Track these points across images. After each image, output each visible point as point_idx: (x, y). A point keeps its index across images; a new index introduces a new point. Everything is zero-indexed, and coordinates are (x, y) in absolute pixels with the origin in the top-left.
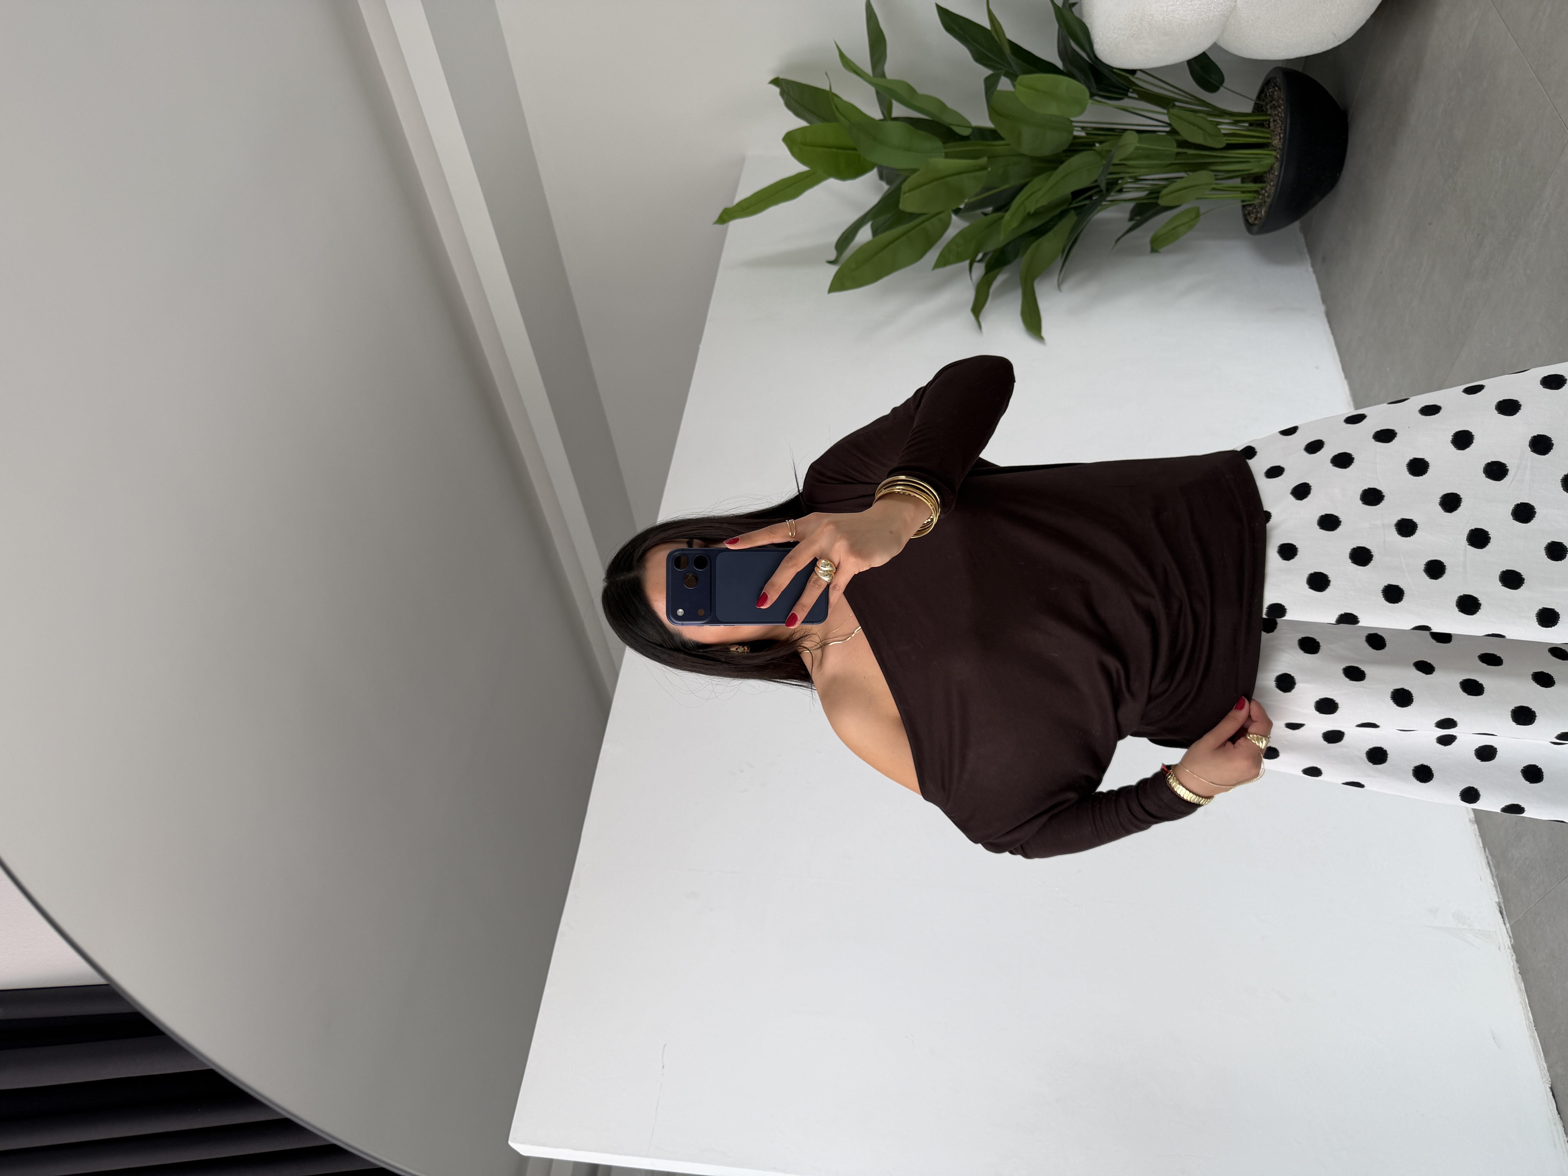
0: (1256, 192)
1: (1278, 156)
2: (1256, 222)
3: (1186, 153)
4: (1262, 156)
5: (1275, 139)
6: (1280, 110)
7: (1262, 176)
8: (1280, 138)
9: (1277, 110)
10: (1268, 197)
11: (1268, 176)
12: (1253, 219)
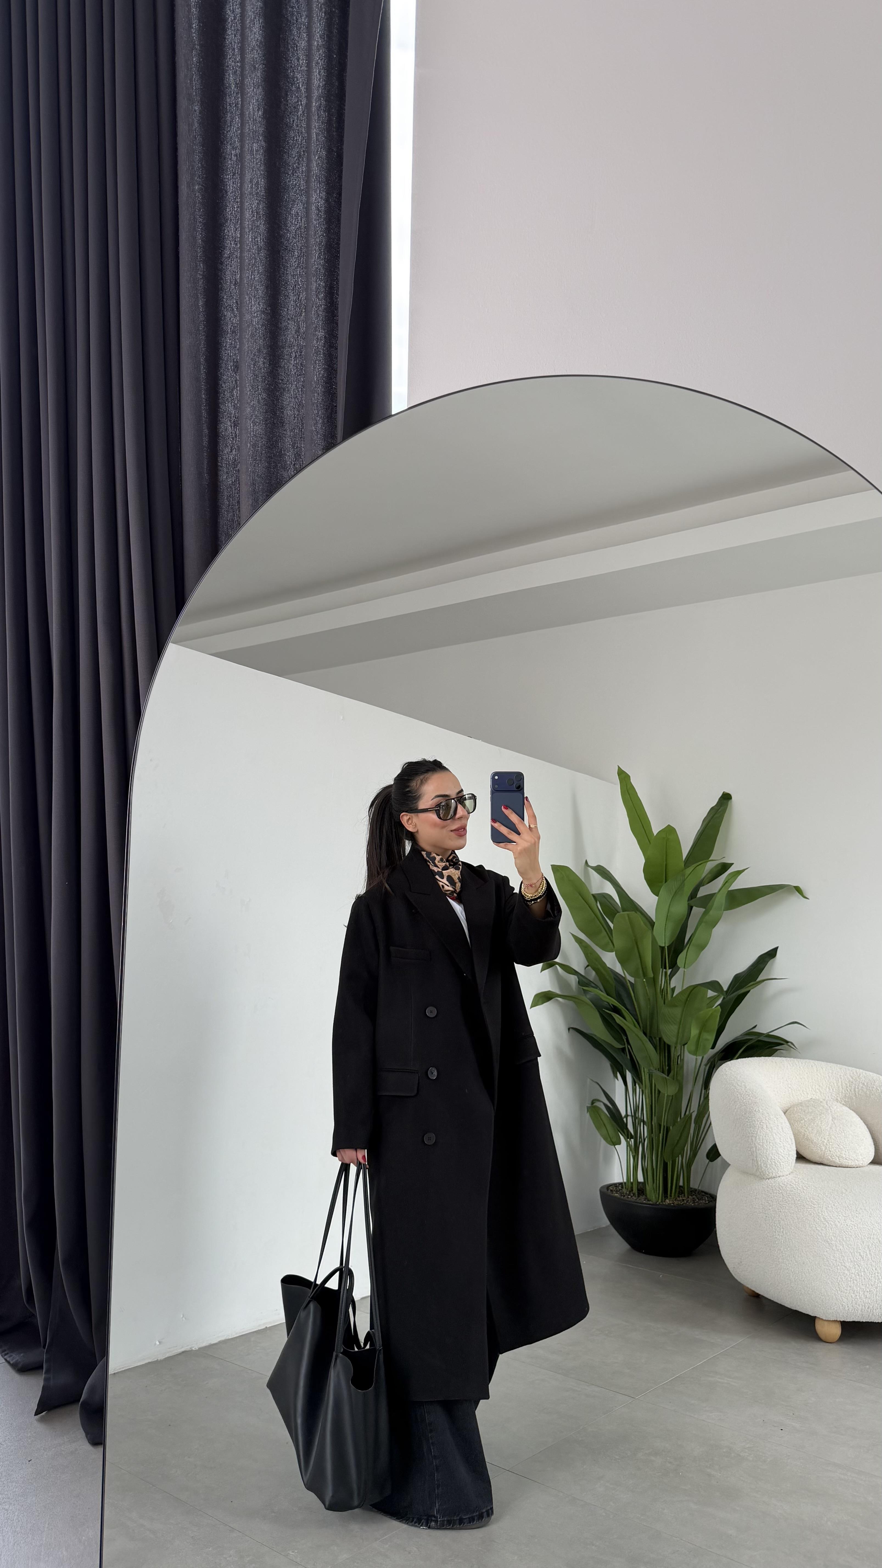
0: (632, 1190)
1: (658, 1203)
2: (609, 1191)
3: (660, 1132)
4: (658, 1191)
5: (670, 1201)
6: (691, 1203)
7: (644, 1194)
8: (670, 1204)
9: (691, 1202)
10: (628, 1198)
11: (643, 1197)
12: (612, 1189)
